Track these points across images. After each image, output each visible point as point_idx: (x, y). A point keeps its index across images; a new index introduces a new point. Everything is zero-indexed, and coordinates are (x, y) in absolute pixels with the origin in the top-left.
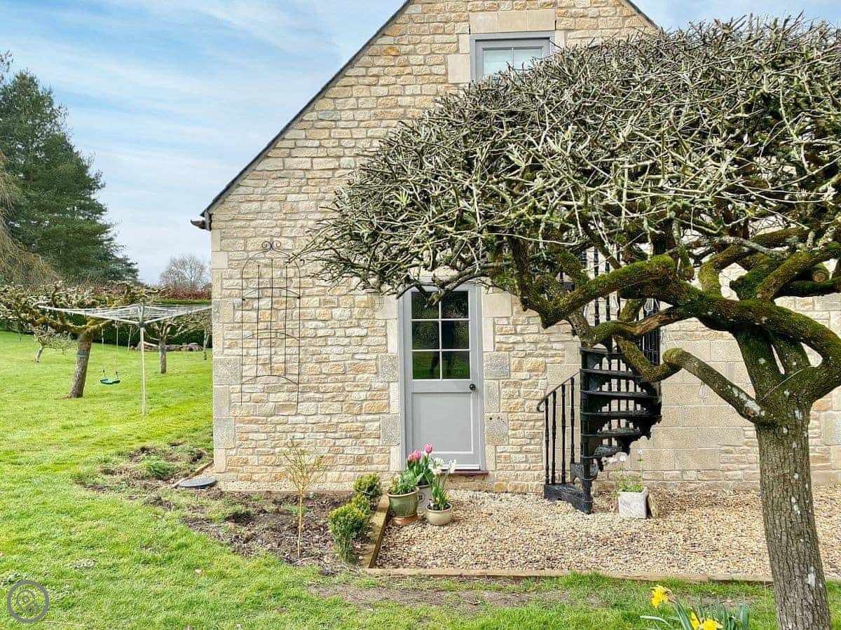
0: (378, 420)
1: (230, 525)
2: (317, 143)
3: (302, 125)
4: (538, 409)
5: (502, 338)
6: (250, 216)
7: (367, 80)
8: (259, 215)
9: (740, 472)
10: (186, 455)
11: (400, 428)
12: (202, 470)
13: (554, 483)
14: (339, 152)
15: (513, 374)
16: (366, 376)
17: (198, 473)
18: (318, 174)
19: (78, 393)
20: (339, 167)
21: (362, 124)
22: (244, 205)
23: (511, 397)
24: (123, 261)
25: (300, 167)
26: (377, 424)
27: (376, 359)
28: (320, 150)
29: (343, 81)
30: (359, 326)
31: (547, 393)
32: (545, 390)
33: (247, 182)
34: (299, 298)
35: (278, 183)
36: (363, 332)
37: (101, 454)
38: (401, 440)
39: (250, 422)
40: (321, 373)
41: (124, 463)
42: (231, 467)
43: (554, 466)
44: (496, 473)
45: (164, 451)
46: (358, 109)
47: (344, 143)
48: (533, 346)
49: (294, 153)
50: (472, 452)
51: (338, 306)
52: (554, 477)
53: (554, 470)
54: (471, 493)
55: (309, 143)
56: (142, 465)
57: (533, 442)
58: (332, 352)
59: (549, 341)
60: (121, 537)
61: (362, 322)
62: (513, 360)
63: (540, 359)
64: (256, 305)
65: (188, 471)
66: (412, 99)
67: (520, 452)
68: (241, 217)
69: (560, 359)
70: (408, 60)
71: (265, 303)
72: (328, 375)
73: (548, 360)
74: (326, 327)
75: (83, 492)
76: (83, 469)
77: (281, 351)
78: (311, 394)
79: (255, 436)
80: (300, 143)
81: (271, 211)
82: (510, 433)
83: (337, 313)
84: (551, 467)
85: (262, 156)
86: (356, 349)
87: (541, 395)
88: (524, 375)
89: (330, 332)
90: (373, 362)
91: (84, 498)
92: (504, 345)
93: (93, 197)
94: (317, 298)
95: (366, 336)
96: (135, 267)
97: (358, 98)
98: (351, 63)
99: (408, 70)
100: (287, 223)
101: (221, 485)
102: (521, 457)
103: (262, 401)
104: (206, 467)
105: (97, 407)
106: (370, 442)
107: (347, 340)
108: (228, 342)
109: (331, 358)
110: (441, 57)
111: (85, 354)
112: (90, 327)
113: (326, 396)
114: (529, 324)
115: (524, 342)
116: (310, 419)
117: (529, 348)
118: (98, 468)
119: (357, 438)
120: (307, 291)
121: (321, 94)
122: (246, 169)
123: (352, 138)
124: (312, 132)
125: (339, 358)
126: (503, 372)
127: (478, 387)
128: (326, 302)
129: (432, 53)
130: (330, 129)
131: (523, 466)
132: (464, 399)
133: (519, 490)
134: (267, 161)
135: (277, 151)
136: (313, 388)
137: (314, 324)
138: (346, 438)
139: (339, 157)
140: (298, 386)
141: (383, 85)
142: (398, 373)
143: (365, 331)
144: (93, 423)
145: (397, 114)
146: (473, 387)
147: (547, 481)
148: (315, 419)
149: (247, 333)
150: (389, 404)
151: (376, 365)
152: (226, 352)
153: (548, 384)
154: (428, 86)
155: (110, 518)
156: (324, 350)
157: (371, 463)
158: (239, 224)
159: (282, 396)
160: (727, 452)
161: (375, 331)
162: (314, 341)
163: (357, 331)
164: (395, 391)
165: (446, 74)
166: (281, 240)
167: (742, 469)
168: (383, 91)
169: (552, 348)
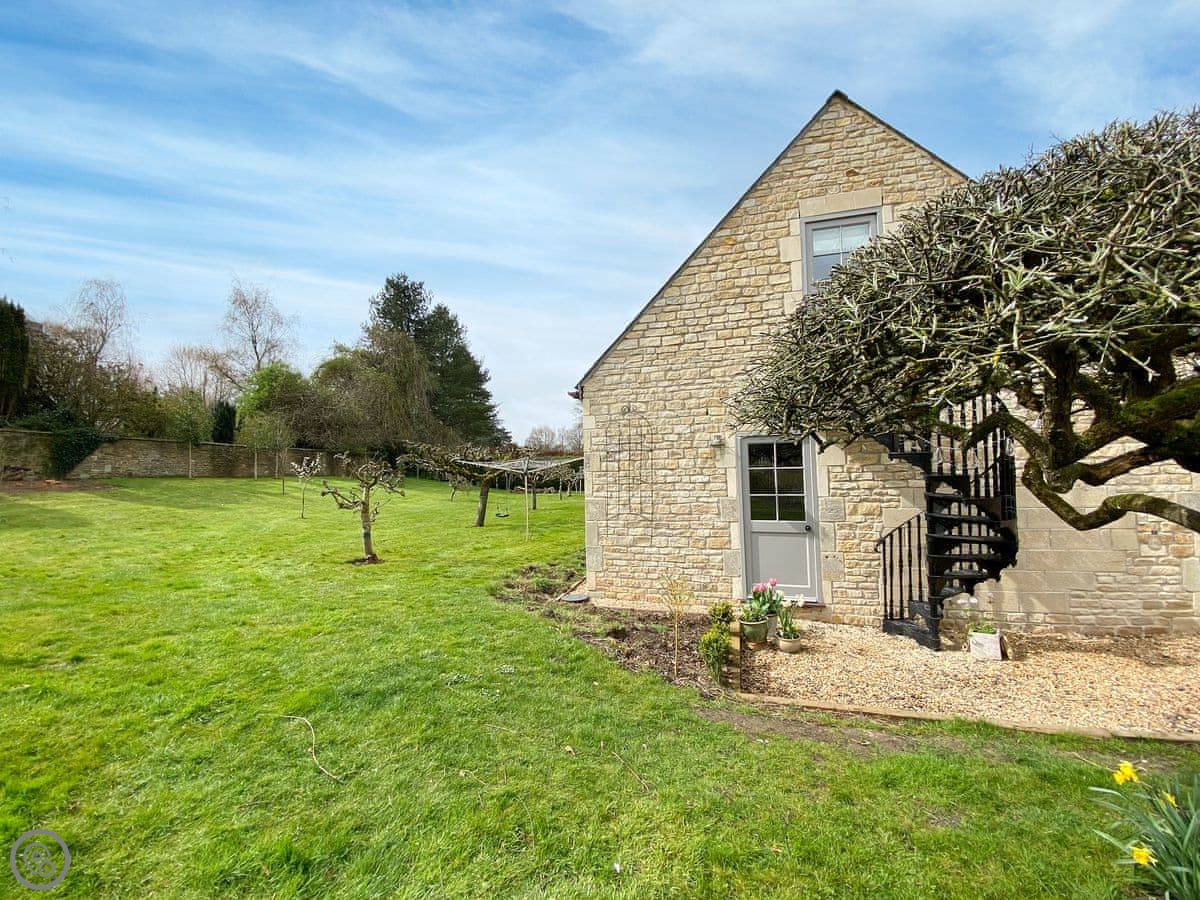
0: (721, 554)
1: (612, 639)
2: (665, 324)
3: (653, 311)
4: (876, 550)
5: (837, 485)
6: (612, 387)
7: (707, 268)
8: (619, 386)
9: (1093, 617)
10: (563, 574)
11: (741, 563)
12: (576, 587)
13: (892, 619)
14: (683, 329)
15: (848, 517)
16: (709, 516)
17: (573, 590)
18: (666, 349)
19: (481, 523)
20: (684, 343)
21: (703, 305)
22: (608, 378)
23: (846, 538)
24: (502, 430)
25: (651, 345)
26: (720, 557)
27: (718, 502)
28: (668, 329)
29: (687, 271)
30: (702, 474)
31: (883, 535)
32: (881, 532)
33: (610, 360)
34: (651, 451)
35: (635, 359)
36: (706, 479)
37: (502, 571)
38: (742, 572)
39: (614, 551)
40: (670, 513)
41: (520, 579)
42: (599, 587)
43: (892, 601)
44: (832, 606)
45: (546, 570)
46: (700, 293)
47: (687, 322)
48: (867, 492)
49: (647, 333)
50: (809, 586)
51: (684, 458)
52: (891, 613)
53: (891, 606)
54: (810, 623)
55: (659, 325)
56: (533, 581)
57: (869, 580)
58: (680, 496)
59: (884, 488)
60: (531, 646)
61: (704, 471)
62: (847, 504)
63: (875, 504)
64: (617, 457)
65: (566, 588)
66: (748, 280)
67: (857, 589)
68: (605, 388)
69: (894, 504)
70: (743, 247)
71: (624, 455)
72: (677, 514)
73: (883, 505)
74: (673, 475)
75: (496, 604)
76: (493, 583)
77: (637, 494)
78: (663, 530)
79: (619, 562)
80: (651, 326)
81: (629, 381)
82: (846, 570)
83: (683, 462)
84: (889, 604)
85: (622, 338)
86: (699, 493)
87: (877, 536)
88: (859, 518)
89: (677, 479)
90: (715, 505)
91: (498, 609)
92: (839, 491)
93: (483, 387)
94: (666, 451)
95: (709, 482)
96: (509, 435)
97: (699, 284)
98: (693, 256)
99: (743, 256)
100: (642, 391)
101: (593, 601)
102: (858, 593)
103: (623, 534)
104: (578, 585)
105: (494, 534)
106: (714, 572)
107: (692, 486)
108: (596, 487)
109: (679, 500)
110: (773, 241)
111: (484, 496)
112: (489, 476)
113: (675, 532)
114: (863, 471)
115: (859, 488)
116: (662, 551)
117: (864, 494)
118: (502, 582)
119: (702, 568)
120: (657, 446)
121: (668, 285)
122: (609, 350)
123: (695, 317)
124: (663, 317)
125: (684, 500)
126: (838, 517)
127: (814, 528)
128: (674, 454)
129: (766, 238)
130: (676, 311)
131: (859, 601)
132: (799, 539)
133: (856, 622)
134: (625, 342)
135: (633, 334)
136: (663, 525)
137: (664, 472)
138: (693, 568)
139: (683, 334)
140: (652, 523)
141: (722, 271)
142: (738, 514)
143: (707, 478)
144: (495, 547)
145: (734, 293)
146: (808, 529)
147: (886, 616)
148: (666, 551)
149: (611, 479)
150: (730, 541)
151: (718, 507)
152: (595, 494)
153: (883, 528)
154: (762, 267)
155: (520, 627)
156: (673, 493)
157: (716, 591)
158: (603, 393)
159: (640, 531)
160: (1078, 597)
161: (716, 478)
162: (664, 486)
163: (700, 478)
164: (736, 531)
165: (779, 255)
166: (637, 404)
167: (1094, 614)
168: (720, 275)
169: (887, 494)
